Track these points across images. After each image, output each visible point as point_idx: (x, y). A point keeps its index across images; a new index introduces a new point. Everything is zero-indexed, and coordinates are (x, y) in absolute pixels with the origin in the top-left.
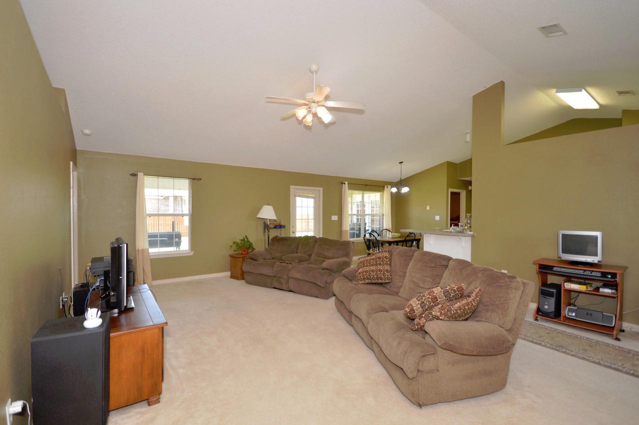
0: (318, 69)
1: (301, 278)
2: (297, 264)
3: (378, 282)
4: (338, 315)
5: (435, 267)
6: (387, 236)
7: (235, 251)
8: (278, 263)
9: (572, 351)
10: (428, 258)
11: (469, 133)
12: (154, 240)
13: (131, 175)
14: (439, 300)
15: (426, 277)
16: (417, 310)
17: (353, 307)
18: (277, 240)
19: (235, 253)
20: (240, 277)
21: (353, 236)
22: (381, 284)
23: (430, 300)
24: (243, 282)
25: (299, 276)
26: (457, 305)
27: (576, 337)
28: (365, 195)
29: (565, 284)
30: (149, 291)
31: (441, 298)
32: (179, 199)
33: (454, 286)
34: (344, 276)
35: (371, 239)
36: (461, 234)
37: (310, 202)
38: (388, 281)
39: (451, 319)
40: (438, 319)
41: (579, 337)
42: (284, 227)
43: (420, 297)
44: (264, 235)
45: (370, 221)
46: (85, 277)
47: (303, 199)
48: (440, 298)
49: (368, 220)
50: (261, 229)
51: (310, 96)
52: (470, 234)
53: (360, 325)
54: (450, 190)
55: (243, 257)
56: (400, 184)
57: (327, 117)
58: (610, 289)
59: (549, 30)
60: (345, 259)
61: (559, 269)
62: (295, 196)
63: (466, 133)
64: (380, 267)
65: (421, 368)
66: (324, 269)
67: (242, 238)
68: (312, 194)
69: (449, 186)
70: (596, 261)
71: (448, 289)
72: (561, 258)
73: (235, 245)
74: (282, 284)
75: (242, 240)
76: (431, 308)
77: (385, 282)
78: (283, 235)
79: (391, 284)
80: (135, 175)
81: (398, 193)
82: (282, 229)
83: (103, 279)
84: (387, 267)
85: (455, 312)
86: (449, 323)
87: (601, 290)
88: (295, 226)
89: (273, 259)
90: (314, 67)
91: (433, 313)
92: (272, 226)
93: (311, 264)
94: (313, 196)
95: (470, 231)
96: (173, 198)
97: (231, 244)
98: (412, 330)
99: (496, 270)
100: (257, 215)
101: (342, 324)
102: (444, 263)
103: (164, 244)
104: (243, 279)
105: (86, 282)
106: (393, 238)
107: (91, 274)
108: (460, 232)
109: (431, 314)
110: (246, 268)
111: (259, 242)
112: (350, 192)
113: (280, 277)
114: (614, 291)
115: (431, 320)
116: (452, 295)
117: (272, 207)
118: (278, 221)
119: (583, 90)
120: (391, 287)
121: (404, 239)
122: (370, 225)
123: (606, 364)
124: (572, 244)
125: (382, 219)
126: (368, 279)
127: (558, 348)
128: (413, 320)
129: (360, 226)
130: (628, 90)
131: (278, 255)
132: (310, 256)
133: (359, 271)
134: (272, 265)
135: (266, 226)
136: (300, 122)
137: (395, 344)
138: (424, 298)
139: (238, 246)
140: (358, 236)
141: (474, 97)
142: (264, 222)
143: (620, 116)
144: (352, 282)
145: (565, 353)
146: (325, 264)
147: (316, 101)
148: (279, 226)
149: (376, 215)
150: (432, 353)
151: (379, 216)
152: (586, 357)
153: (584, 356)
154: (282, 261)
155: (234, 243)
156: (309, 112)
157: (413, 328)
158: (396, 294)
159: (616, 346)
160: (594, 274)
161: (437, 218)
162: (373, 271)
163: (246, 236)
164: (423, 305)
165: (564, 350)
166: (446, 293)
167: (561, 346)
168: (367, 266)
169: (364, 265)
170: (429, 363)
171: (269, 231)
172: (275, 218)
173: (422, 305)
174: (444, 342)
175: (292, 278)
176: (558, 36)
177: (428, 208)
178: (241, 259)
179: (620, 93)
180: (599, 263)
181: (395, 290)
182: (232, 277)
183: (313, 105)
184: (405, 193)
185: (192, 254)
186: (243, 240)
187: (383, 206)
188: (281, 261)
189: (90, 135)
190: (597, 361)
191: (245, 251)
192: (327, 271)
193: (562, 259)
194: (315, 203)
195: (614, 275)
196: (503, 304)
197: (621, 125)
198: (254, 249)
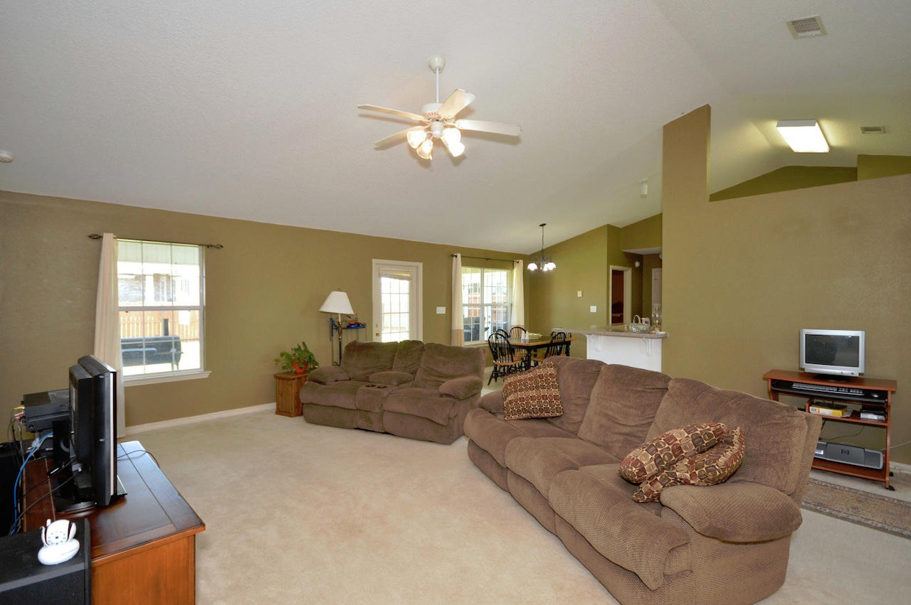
0: (444, 65)
1: (405, 412)
2: (394, 388)
3: (542, 416)
4: (475, 472)
5: (643, 391)
6: (523, 338)
7: (284, 368)
8: (364, 387)
9: (840, 512)
10: (630, 377)
11: (646, 182)
12: (133, 352)
13: (90, 237)
14: (685, 451)
15: (630, 407)
16: (650, 470)
17: (512, 461)
18: (355, 348)
19: (285, 371)
20: (293, 411)
21: (468, 338)
22: (545, 418)
23: (671, 452)
24: (300, 420)
25: (402, 408)
26: (722, 461)
27: (834, 488)
28: (486, 274)
29: (811, 408)
30: (147, 454)
31: (689, 448)
32: (164, 279)
33: (708, 427)
34: (482, 407)
35: (497, 342)
36: (648, 335)
37: (405, 285)
38: (558, 414)
39: (710, 484)
40: (686, 483)
41: (838, 487)
42: (364, 326)
43: (653, 448)
44: (331, 340)
45: (490, 314)
46: (10, 432)
47: (392, 280)
48: (686, 448)
49: (488, 311)
50: (326, 329)
51: (432, 108)
52: (662, 335)
53: (527, 492)
54: (612, 267)
55: (299, 378)
56: (541, 256)
57: (456, 147)
58: (875, 414)
59: (802, 26)
60: (475, 378)
61: (802, 387)
62: (380, 276)
63: (643, 183)
64: (543, 392)
65: (668, 572)
66: (442, 396)
67: (297, 347)
68: (406, 272)
69: (610, 262)
70: (856, 375)
71: (698, 432)
72: (804, 369)
73: (284, 358)
74: (372, 423)
75: (296, 350)
76: (671, 465)
77: (554, 415)
78: (362, 340)
79: (563, 419)
80: (98, 238)
81: (538, 271)
82: (360, 330)
83: (51, 436)
84: (555, 392)
85: (722, 472)
86: (707, 490)
87: (862, 416)
88: (379, 325)
89: (350, 379)
90: (437, 62)
91: (678, 473)
92: (344, 325)
93: (416, 386)
94: (408, 275)
95: (660, 331)
96: (152, 277)
97: (278, 356)
98: (638, 502)
99: (756, 397)
100: (320, 308)
101: (487, 489)
102: (660, 385)
103: (153, 358)
104: (302, 414)
105: (11, 440)
106: (531, 341)
107: (24, 428)
108: (643, 332)
109: (674, 475)
110: (305, 397)
111: (324, 352)
112: (463, 268)
113: (368, 411)
114: (882, 417)
115: (672, 485)
116: (706, 442)
117: (345, 294)
118: (353, 318)
119: (817, 124)
120: (562, 423)
121: (549, 342)
122: (490, 320)
123: (894, 529)
124: (820, 349)
125: (509, 311)
126: (525, 411)
127: (818, 508)
128: (638, 484)
129: (479, 322)
130: (877, 126)
131: (359, 373)
132: (414, 373)
133: (509, 398)
134: (354, 392)
135: (336, 325)
136: (413, 152)
137: (616, 530)
138: (659, 449)
139: (290, 359)
140: (476, 337)
141: (665, 127)
142: (331, 319)
143: (854, 165)
144: (496, 416)
145: (830, 514)
146: (446, 386)
147: (443, 117)
148: (355, 325)
149: (499, 305)
150: (684, 542)
151: (506, 307)
152: (863, 520)
153: (859, 519)
154: (370, 384)
155: (282, 355)
156: (430, 136)
157: (639, 498)
158: (574, 434)
159: (894, 499)
160: (852, 392)
161: (593, 309)
162: (532, 398)
163: (304, 343)
164: (659, 461)
165: (828, 511)
166: (697, 440)
167: (820, 504)
168: (521, 390)
169: (515, 388)
170: (681, 561)
171: (340, 334)
172: (349, 311)
173: (657, 461)
174: (707, 524)
175: (389, 411)
176: (812, 36)
177: (579, 294)
178: (294, 382)
179: (866, 130)
180: (861, 377)
181: (571, 428)
182: (279, 412)
183: (437, 125)
184: (549, 271)
185: (206, 375)
186: (298, 349)
187: (512, 290)
188: (367, 384)
189: (10, 161)
190: (880, 525)
191: (301, 368)
192: (448, 399)
193: (806, 371)
194: (411, 286)
195: (883, 394)
196: (782, 453)
197: (856, 180)
198: (317, 364)
